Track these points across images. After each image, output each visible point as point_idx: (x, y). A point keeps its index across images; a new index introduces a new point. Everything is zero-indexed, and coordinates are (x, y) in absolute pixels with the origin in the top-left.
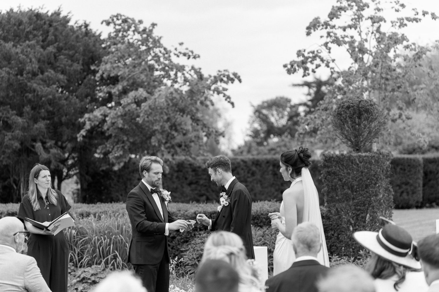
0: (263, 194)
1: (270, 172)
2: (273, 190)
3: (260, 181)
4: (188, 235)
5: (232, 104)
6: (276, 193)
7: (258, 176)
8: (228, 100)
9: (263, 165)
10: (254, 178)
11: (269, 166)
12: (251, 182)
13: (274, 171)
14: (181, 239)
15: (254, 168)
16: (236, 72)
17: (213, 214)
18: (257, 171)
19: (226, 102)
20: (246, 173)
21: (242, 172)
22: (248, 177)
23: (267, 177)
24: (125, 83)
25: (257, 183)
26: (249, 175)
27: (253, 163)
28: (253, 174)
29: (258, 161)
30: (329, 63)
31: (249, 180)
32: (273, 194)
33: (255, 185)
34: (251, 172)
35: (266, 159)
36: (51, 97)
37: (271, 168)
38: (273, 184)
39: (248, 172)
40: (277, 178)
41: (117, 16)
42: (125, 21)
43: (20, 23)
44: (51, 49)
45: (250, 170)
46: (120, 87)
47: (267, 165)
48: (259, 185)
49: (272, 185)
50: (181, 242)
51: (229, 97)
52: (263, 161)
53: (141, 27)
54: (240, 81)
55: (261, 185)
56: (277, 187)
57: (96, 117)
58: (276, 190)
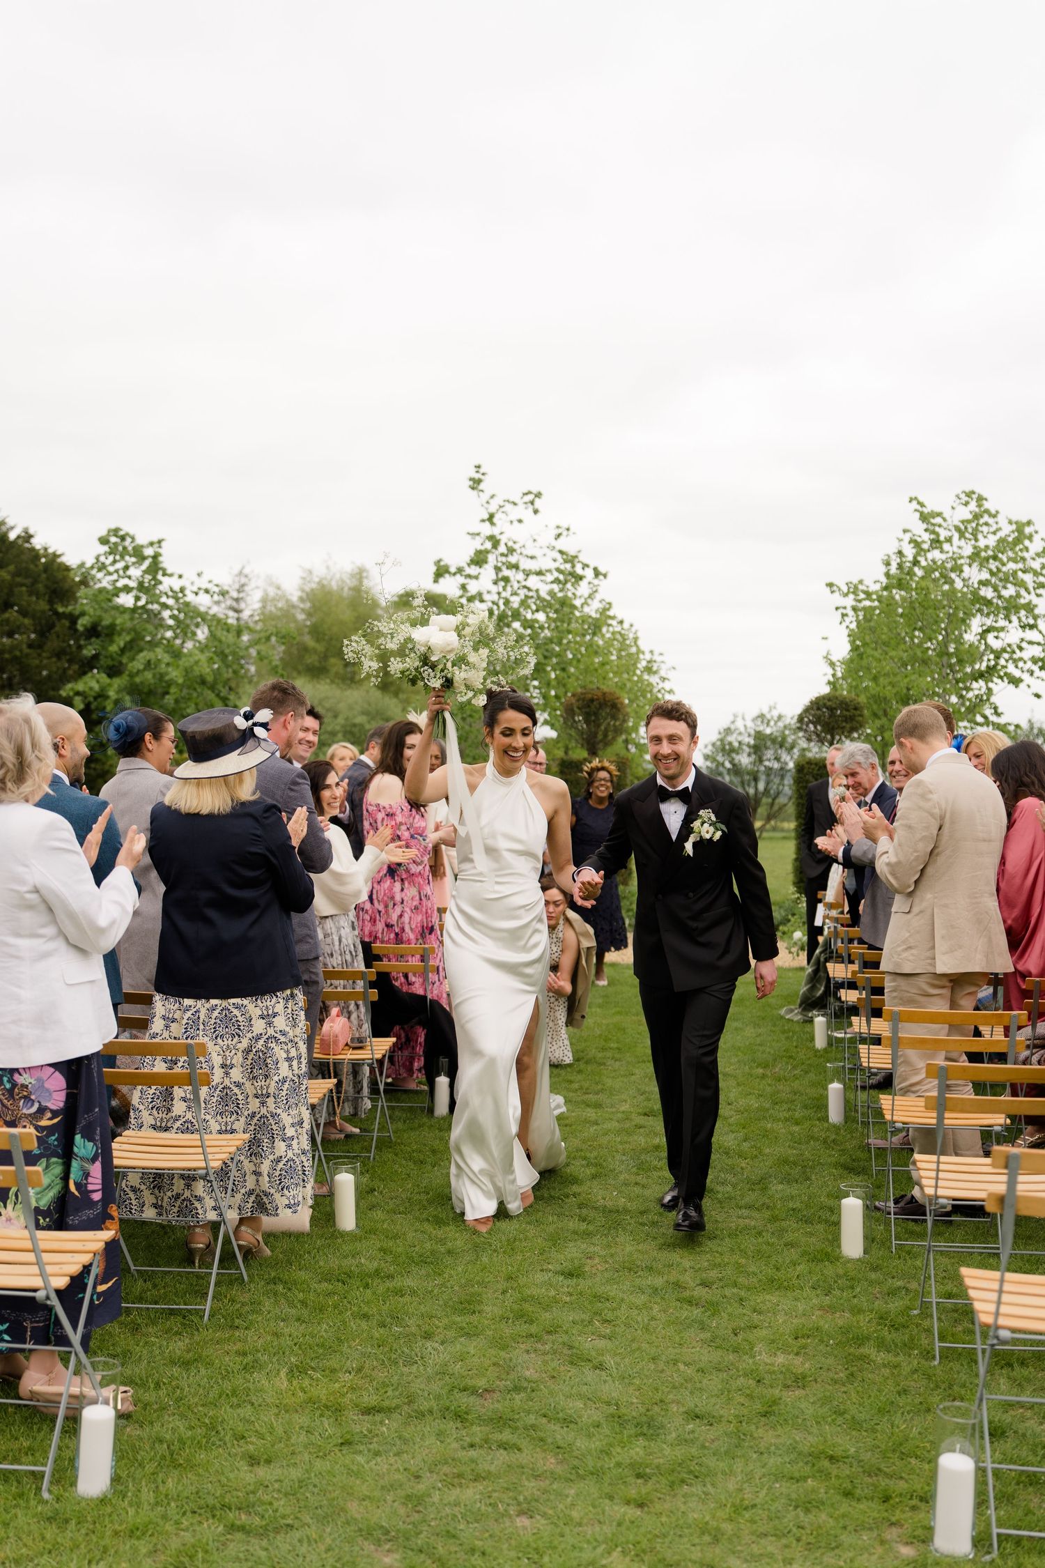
24: (128, 638)
36: (18, 653)
41: (115, 532)
42: (123, 538)
46: (120, 641)
53: (149, 552)
57: (91, 689)
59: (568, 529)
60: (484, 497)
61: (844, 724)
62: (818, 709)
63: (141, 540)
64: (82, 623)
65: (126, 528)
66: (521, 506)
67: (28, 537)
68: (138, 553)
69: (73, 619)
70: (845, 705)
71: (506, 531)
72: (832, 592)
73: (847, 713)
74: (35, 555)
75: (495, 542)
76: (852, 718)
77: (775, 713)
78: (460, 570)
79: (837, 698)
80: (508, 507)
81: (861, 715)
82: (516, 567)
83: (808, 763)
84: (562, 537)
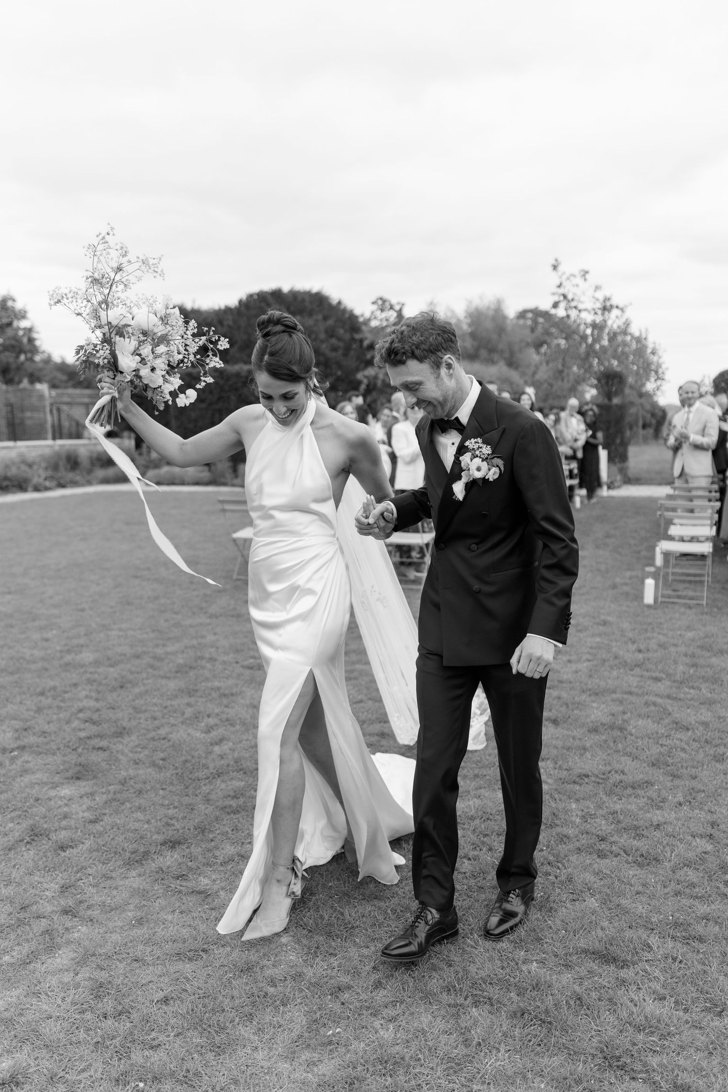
41: (381, 299)
42: (385, 301)
43: (303, 300)
44: (330, 322)
53: (397, 308)
60: (560, 273)
63: (394, 301)
64: (366, 343)
65: (386, 296)
66: (579, 278)
67: (339, 303)
68: (392, 308)
69: (361, 341)
71: (569, 290)
74: (344, 311)
75: (565, 297)
80: (572, 278)
82: (576, 307)
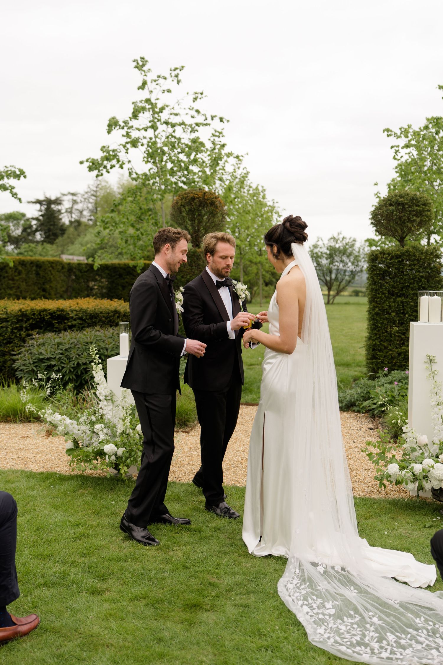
0: (28, 292)
1: (34, 272)
2: (36, 288)
3: (25, 280)
4: (12, 335)
5: (20, 199)
6: (38, 291)
7: (23, 276)
8: (15, 196)
9: (28, 265)
10: (20, 277)
11: (33, 266)
12: (17, 280)
13: (37, 271)
14: (4, 340)
15: (20, 268)
16: (21, 168)
17: (43, 311)
18: (23, 271)
19: (13, 198)
20: (13, 272)
21: (10, 270)
22: (15, 276)
23: (31, 276)
25: (23, 282)
26: (16, 274)
27: (19, 263)
28: (20, 273)
29: (23, 261)
30: (124, 164)
31: (16, 278)
32: (36, 291)
33: (21, 284)
34: (17, 271)
35: (30, 260)
37: (34, 268)
38: (36, 282)
39: (15, 272)
40: (40, 277)
45: (17, 269)
47: (32, 265)
48: (24, 283)
49: (35, 284)
50: (4, 343)
51: (16, 194)
52: (28, 262)
54: (25, 177)
55: (26, 283)
56: (39, 286)
58: (39, 289)
59: (202, 94)
61: (415, 218)
62: (391, 205)
66: (169, 79)
70: (415, 201)
72: (388, 136)
73: (418, 208)
75: (150, 104)
76: (419, 214)
77: (341, 237)
78: (126, 122)
79: (408, 195)
80: (161, 81)
81: (429, 211)
82: (166, 121)
83: (381, 253)
84: (198, 100)
